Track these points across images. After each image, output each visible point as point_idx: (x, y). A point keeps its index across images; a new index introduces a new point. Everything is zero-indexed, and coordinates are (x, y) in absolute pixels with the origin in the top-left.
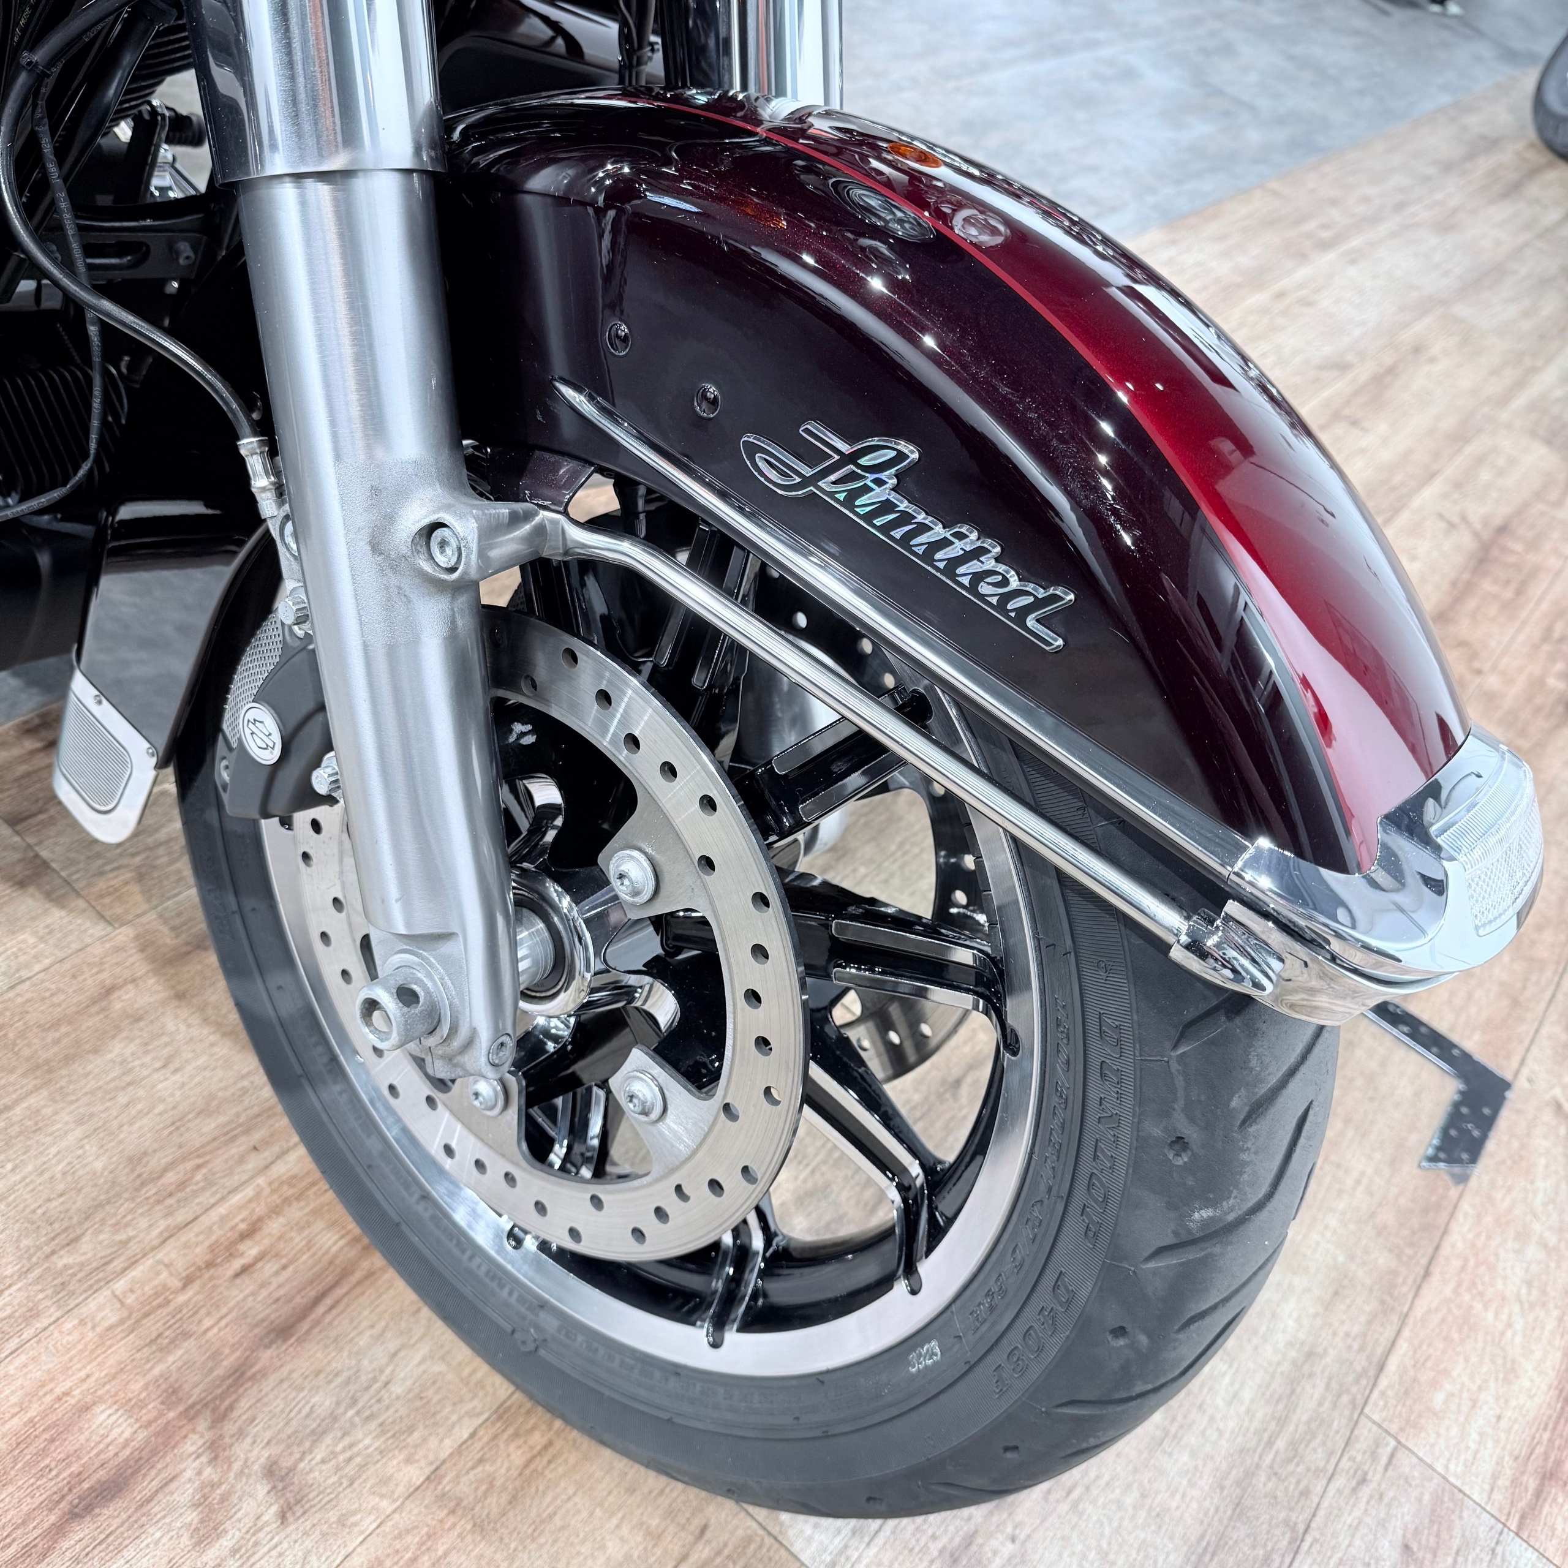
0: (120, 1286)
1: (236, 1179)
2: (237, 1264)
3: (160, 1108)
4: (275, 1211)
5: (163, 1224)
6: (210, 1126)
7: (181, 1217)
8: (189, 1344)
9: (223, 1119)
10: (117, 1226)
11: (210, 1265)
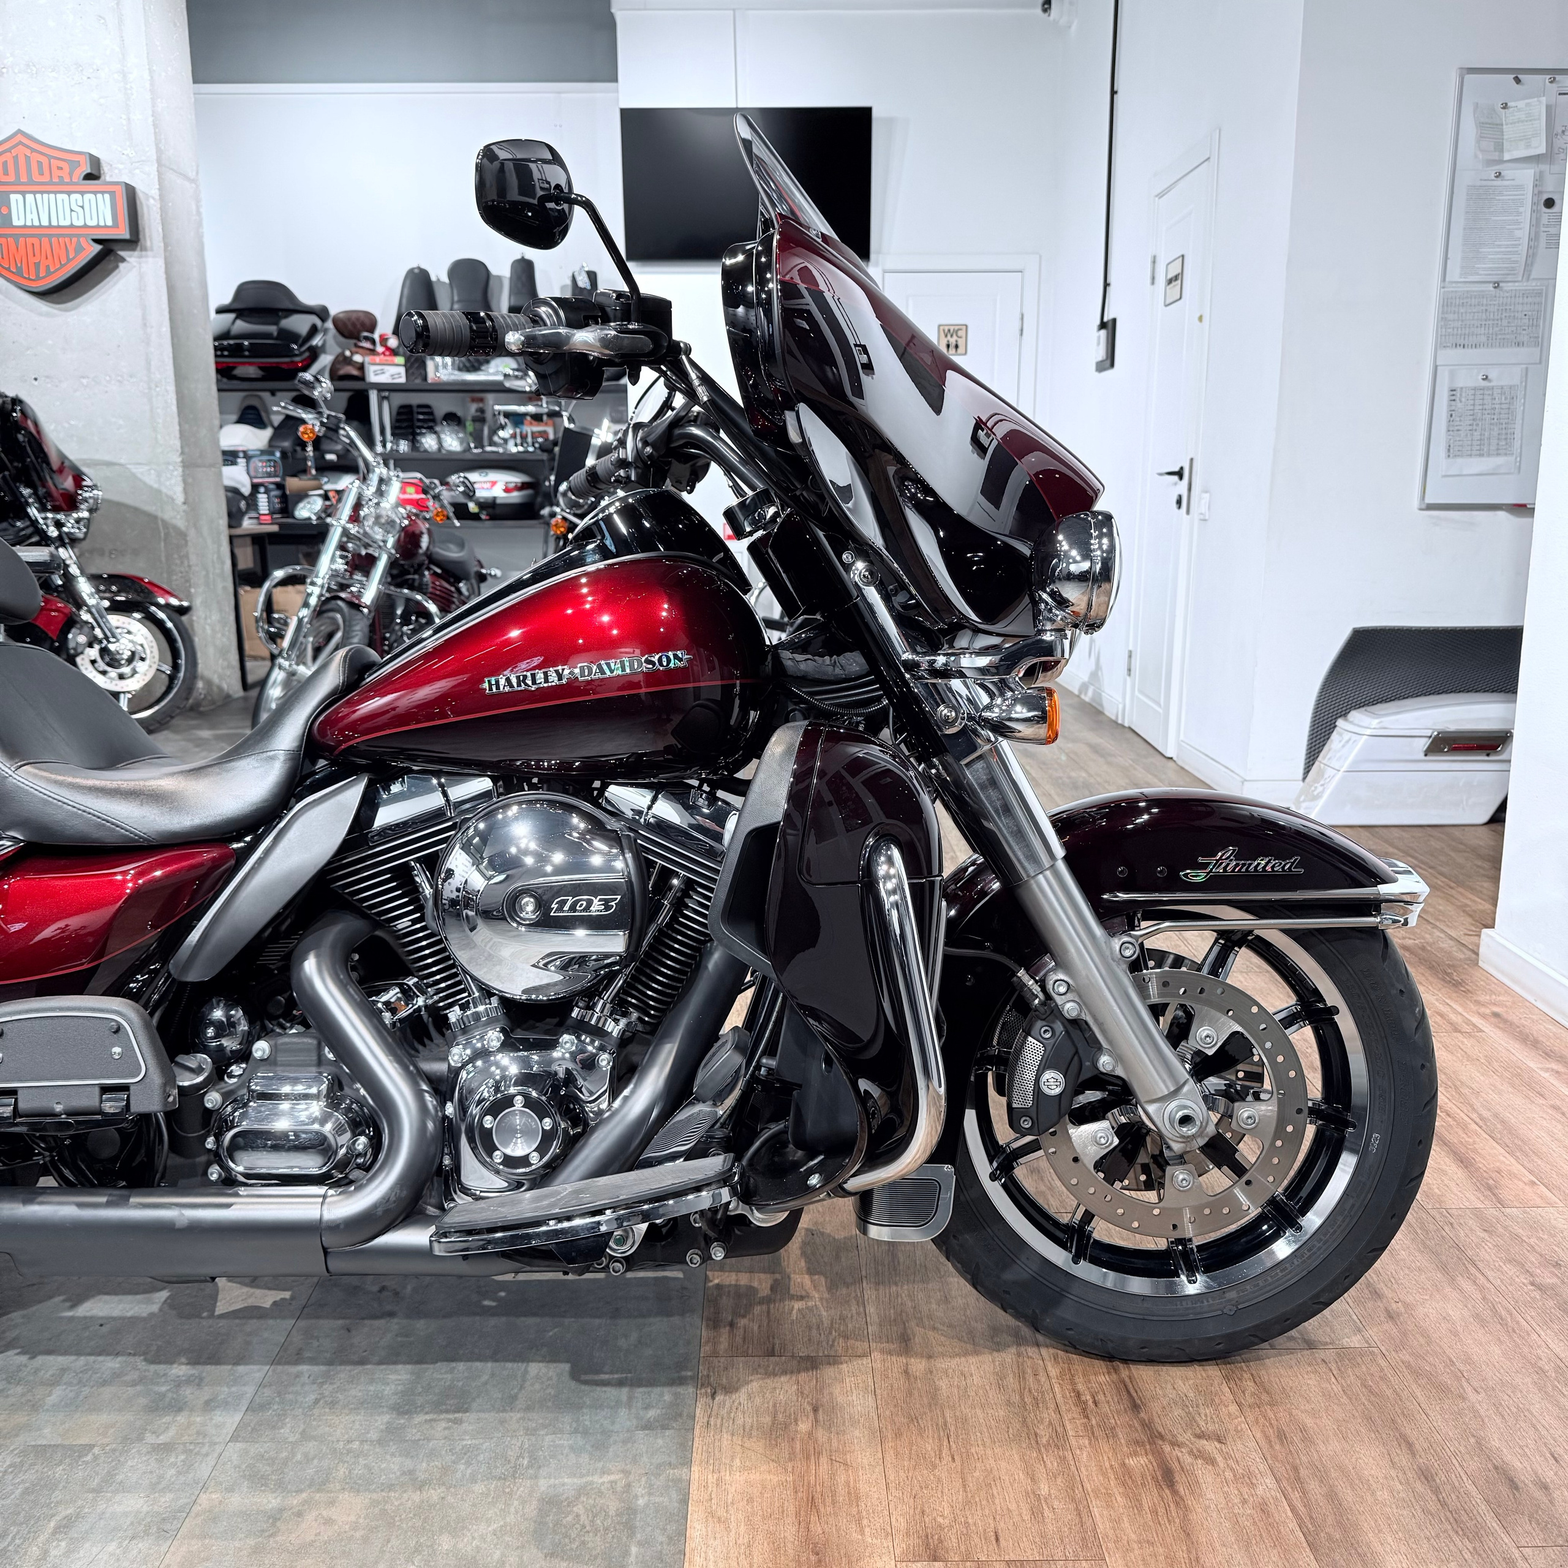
0: (1071, 1433)
1: (1047, 1386)
2: (1090, 1402)
3: (988, 1388)
4: (1073, 1383)
5: (1051, 1411)
6: (1011, 1381)
7: (1052, 1406)
8: (1118, 1430)
9: (1011, 1376)
10: (1041, 1421)
11: (1084, 1410)
